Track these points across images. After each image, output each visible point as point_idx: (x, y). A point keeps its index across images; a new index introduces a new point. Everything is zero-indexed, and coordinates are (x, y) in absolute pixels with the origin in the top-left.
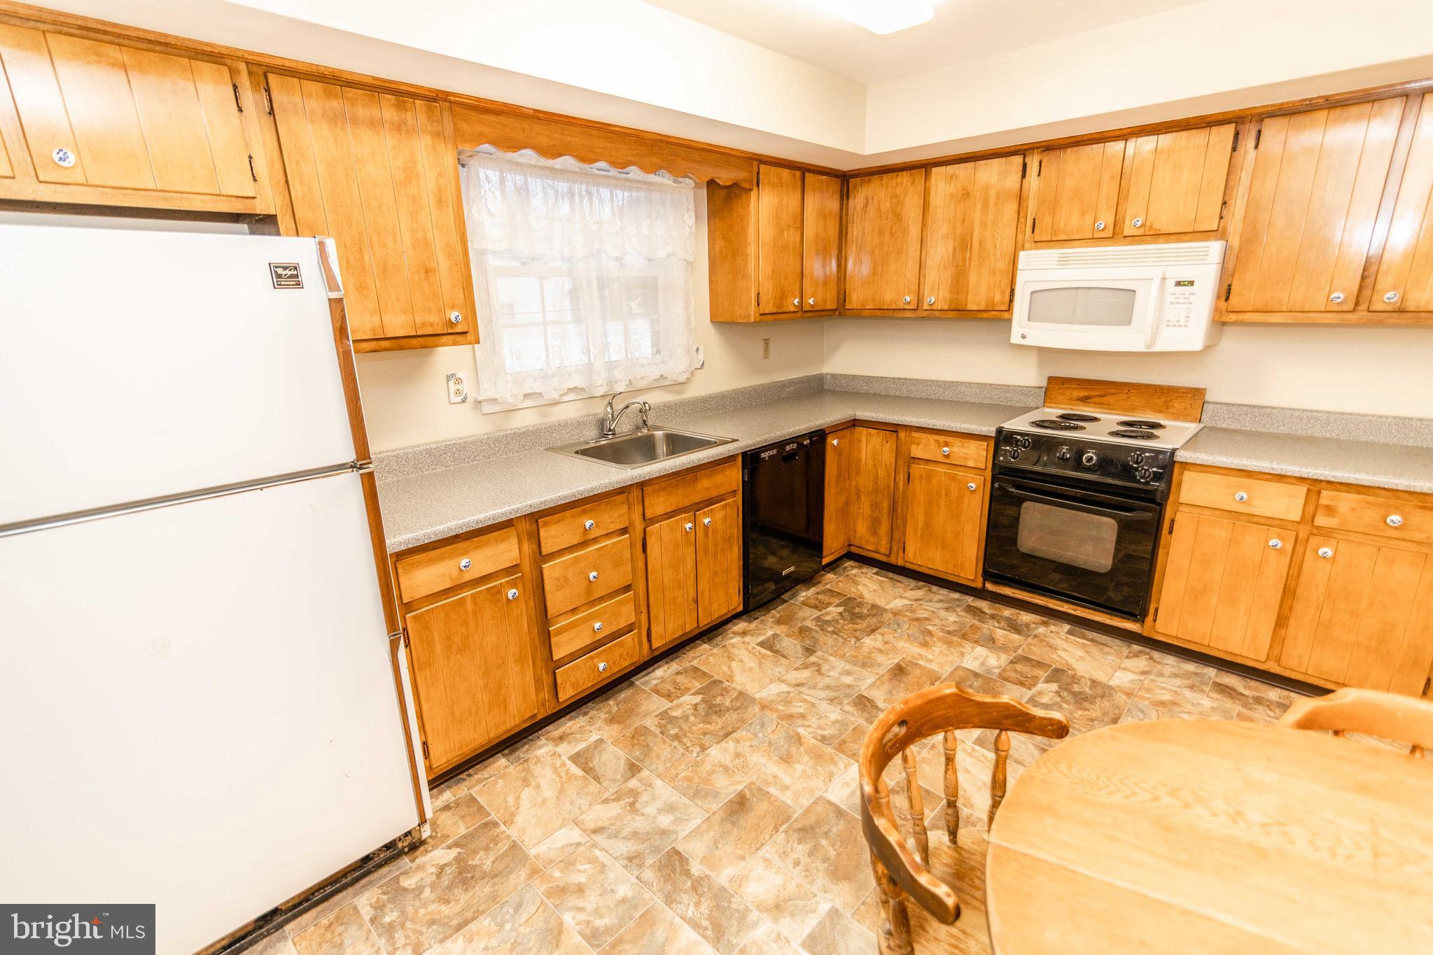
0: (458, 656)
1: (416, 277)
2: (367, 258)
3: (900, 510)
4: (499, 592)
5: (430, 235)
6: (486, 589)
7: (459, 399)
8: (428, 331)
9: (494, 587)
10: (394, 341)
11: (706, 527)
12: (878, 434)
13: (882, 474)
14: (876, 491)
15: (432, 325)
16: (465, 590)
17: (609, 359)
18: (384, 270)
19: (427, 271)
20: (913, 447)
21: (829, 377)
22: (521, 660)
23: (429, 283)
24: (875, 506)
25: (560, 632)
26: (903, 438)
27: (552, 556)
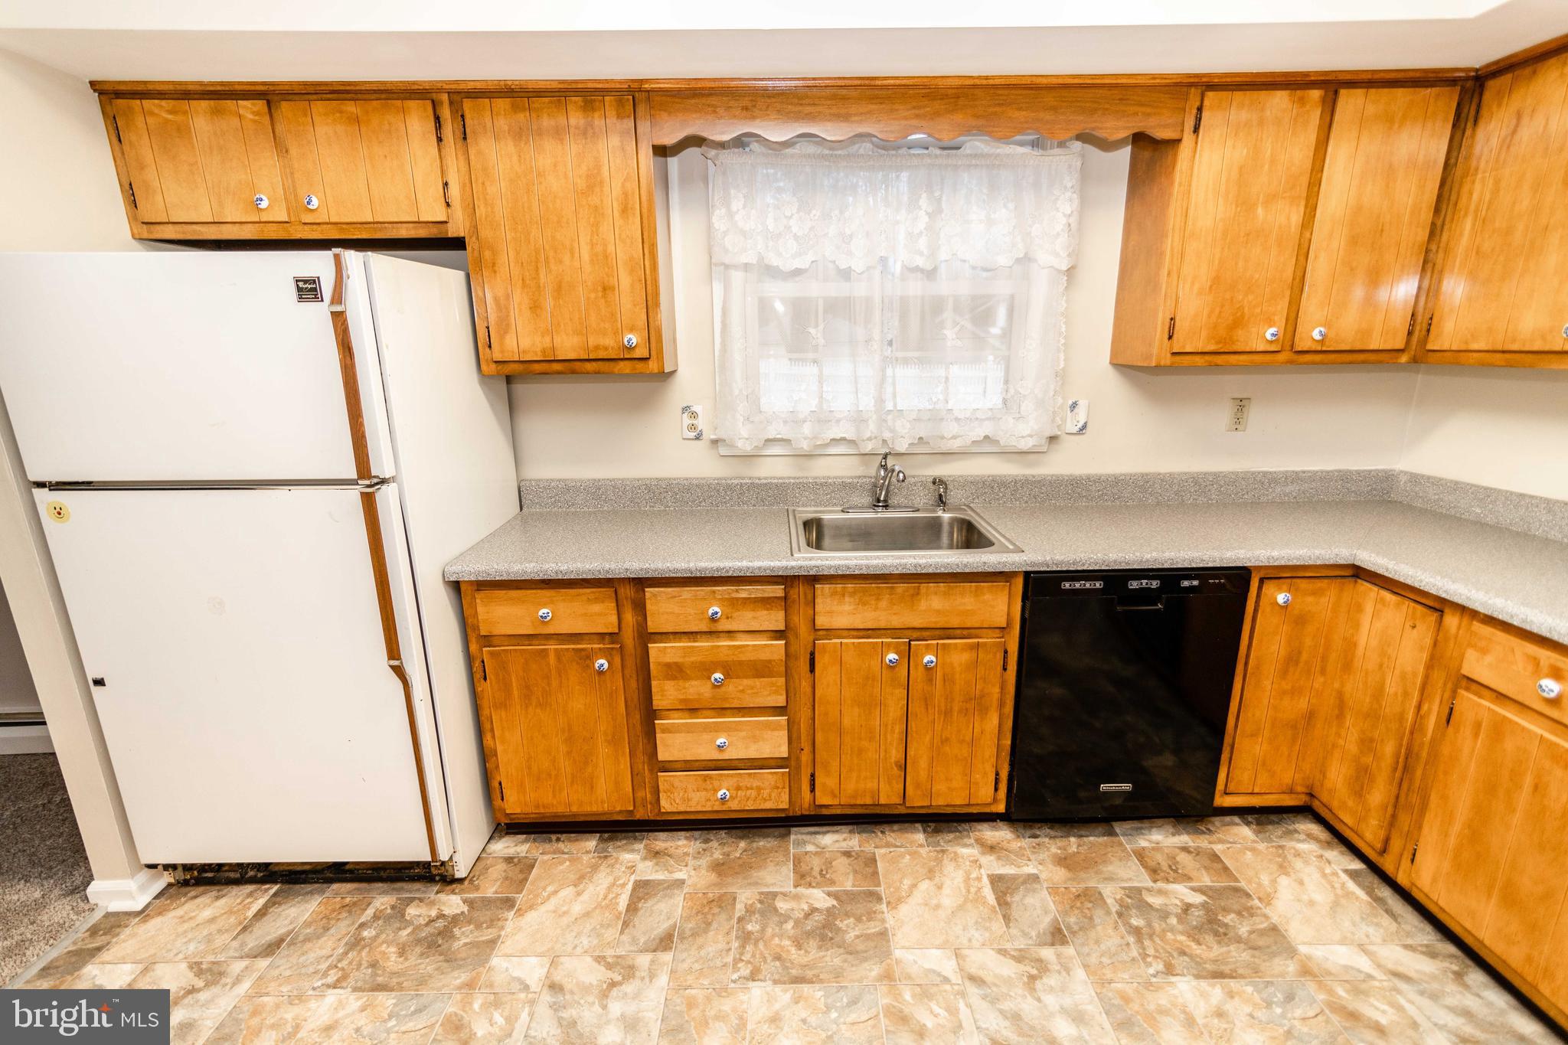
0: (538, 711)
1: (593, 296)
2: (542, 276)
3: (1419, 773)
4: (588, 657)
5: (611, 248)
6: (573, 649)
7: (692, 435)
8: (602, 355)
9: (583, 650)
10: (567, 364)
11: (928, 669)
12: (1398, 605)
13: (1392, 687)
14: (1372, 716)
15: (606, 349)
16: (551, 642)
17: (895, 405)
18: (558, 290)
19: (605, 289)
20: (1471, 655)
21: (1403, 479)
22: (613, 741)
23: (606, 302)
24: (1367, 744)
25: (667, 730)
26: (1453, 630)
27: (663, 636)
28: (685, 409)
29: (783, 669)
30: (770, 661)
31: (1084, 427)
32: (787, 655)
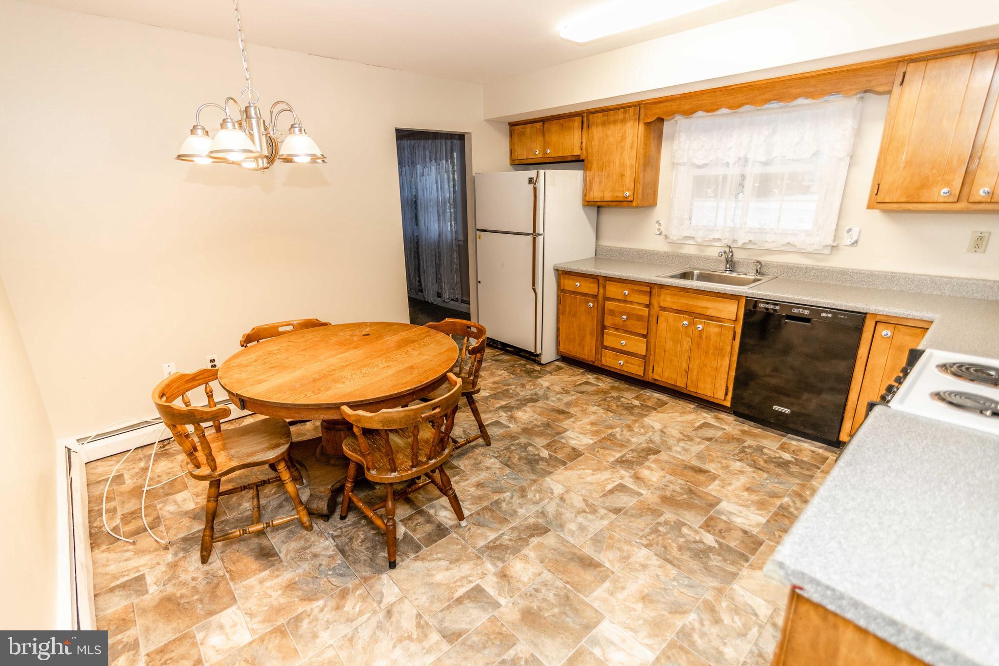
28: (657, 222)
29: (647, 320)
30: (642, 316)
31: (856, 242)
32: (649, 314)
